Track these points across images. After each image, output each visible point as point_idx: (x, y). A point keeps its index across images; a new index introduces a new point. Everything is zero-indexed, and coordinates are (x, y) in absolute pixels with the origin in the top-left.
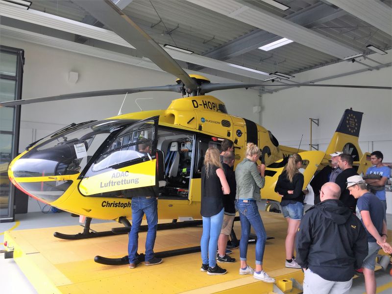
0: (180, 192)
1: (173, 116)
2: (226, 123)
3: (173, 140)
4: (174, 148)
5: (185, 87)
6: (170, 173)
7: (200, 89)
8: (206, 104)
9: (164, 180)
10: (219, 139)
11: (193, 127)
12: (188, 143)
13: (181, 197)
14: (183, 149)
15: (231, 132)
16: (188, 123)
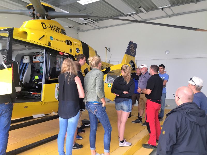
0: (34, 95)
1: (26, 33)
2: (69, 43)
3: (25, 54)
4: (26, 60)
5: (35, 12)
6: (23, 79)
7: (47, 15)
8: (52, 27)
9: (19, 86)
10: (64, 54)
11: (44, 43)
12: (39, 56)
13: (35, 98)
14: (34, 61)
15: (72, 49)
16: (39, 39)
